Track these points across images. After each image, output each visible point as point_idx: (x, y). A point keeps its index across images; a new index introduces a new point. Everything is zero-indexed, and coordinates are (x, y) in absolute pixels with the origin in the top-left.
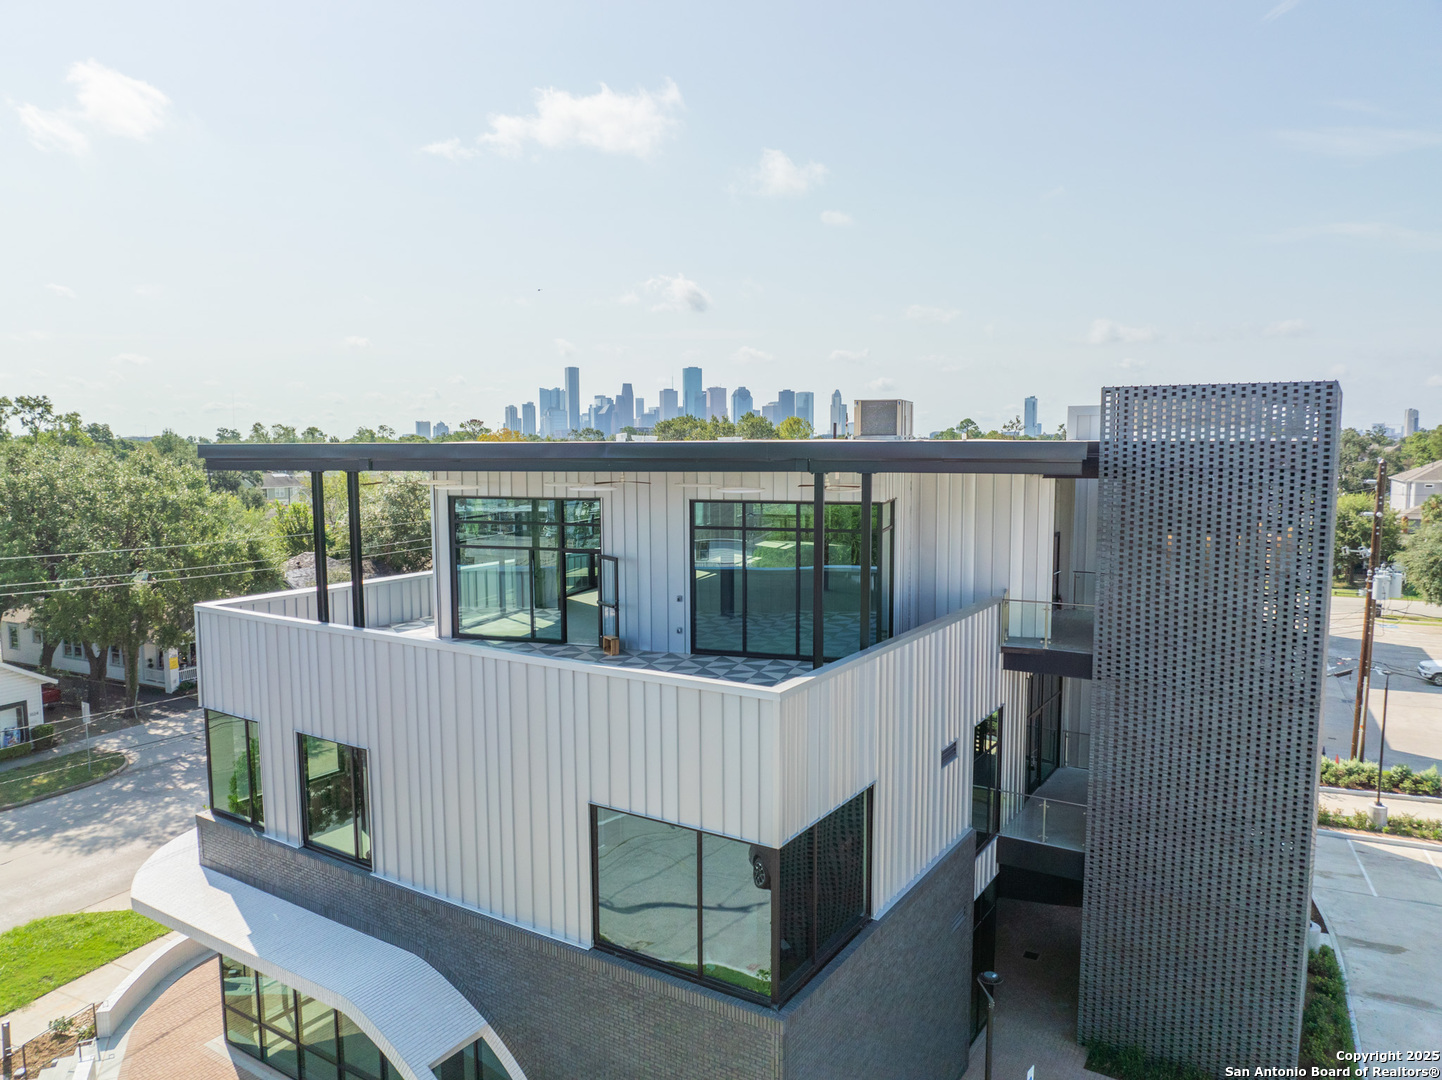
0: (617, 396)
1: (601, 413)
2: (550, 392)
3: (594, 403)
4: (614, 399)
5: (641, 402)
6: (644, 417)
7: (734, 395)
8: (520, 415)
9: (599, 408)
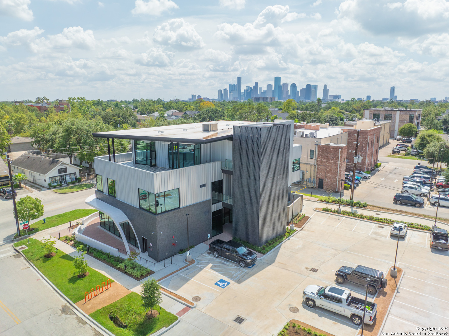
0: (253, 87)
1: (248, 92)
2: (232, 85)
3: (246, 88)
4: (252, 87)
5: (261, 88)
6: (262, 93)
7: (291, 86)
8: (223, 93)
9: (248, 90)
